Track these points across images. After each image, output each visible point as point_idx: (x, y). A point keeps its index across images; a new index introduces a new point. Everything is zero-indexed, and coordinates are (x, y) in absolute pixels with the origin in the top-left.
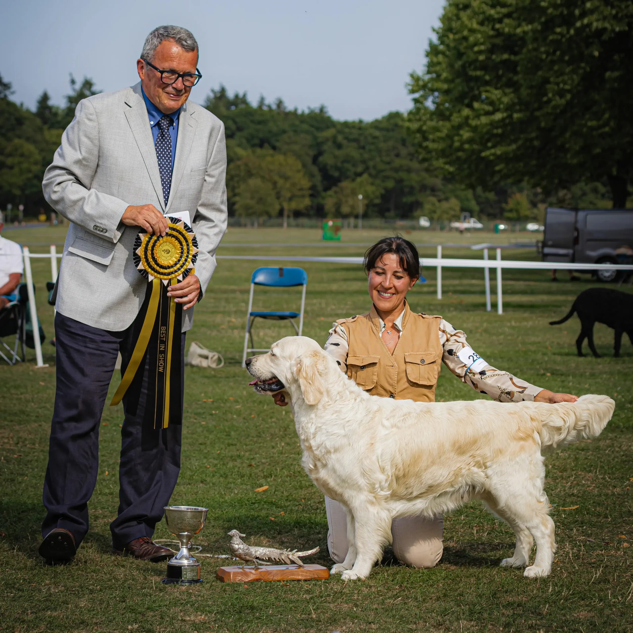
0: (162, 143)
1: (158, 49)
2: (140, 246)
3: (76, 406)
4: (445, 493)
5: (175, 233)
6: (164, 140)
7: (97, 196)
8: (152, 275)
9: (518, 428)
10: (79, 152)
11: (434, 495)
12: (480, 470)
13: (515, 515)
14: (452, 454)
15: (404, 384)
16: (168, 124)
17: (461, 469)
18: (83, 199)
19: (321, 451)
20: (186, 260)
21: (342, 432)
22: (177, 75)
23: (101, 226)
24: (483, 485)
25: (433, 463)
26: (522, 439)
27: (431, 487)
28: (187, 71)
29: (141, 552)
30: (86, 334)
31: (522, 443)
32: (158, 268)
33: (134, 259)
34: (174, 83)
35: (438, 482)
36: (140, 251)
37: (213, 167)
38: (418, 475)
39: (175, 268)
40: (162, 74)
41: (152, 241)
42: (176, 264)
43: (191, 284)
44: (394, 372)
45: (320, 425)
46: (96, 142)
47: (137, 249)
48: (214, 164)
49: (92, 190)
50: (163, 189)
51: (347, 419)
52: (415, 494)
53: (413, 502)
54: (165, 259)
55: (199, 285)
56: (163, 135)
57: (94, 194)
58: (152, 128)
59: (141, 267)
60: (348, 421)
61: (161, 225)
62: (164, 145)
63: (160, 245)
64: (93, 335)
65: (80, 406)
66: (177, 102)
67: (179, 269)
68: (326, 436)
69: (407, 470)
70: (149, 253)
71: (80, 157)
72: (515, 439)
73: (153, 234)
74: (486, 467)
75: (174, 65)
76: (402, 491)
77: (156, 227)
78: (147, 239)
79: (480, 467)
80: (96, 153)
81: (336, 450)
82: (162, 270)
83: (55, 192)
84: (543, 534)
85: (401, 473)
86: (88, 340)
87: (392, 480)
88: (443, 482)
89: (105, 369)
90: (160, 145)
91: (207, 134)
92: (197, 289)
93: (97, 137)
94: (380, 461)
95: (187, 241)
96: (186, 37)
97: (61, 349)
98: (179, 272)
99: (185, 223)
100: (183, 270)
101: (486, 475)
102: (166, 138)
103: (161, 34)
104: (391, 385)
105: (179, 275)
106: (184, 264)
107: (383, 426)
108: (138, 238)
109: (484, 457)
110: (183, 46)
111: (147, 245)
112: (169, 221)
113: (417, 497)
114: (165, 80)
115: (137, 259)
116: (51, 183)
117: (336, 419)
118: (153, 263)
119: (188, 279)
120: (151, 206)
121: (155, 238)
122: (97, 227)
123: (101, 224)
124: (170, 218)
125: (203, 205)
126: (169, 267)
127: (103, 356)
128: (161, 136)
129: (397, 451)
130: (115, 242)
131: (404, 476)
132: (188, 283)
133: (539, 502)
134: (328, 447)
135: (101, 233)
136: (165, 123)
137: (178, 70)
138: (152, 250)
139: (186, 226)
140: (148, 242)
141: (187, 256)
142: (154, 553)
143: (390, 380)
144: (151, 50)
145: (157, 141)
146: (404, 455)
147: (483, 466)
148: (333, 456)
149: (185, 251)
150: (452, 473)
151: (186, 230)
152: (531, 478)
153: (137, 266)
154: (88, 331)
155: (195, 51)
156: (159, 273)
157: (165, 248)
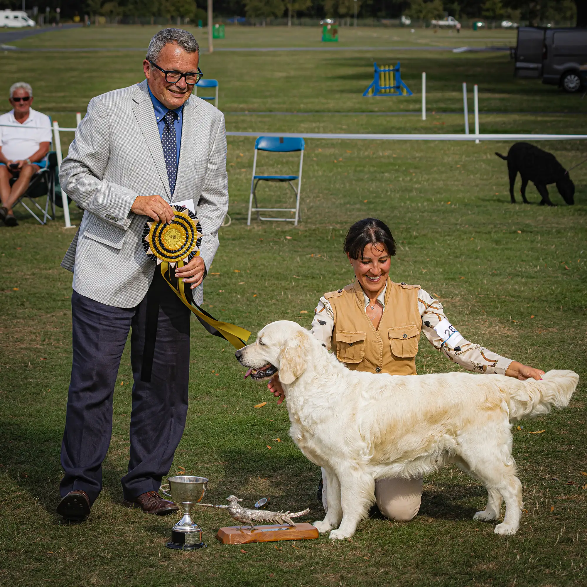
0: (168, 136)
1: (162, 51)
2: (148, 233)
3: (92, 378)
4: (420, 458)
5: (180, 220)
6: (169, 134)
7: (108, 186)
8: (160, 259)
9: (485, 399)
10: (91, 146)
11: (410, 459)
12: (452, 437)
13: (485, 478)
14: (424, 424)
15: (388, 358)
16: (172, 119)
17: (433, 436)
18: (96, 190)
19: (308, 422)
20: (191, 244)
21: (327, 405)
22: (180, 75)
23: (113, 215)
24: (454, 450)
25: (407, 431)
26: (490, 409)
27: (406, 452)
28: (189, 71)
29: (149, 506)
30: (101, 312)
31: (489, 412)
32: (165, 253)
33: (143, 245)
34: (177, 82)
35: (413, 447)
36: (148, 238)
37: (216, 155)
38: (394, 443)
39: (181, 252)
40: (166, 74)
41: (160, 228)
42: (182, 248)
43: (196, 265)
44: (379, 348)
45: (307, 398)
46: (107, 137)
47: (145, 236)
48: (215, 153)
49: (105, 181)
50: (169, 179)
51: (331, 393)
52: (392, 459)
53: (391, 466)
54: (171, 243)
55: (203, 266)
56: (168, 129)
57: (105, 186)
58: (158, 123)
59: (150, 252)
60: (332, 394)
61: (167, 214)
62: (169, 138)
63: (167, 232)
64: (107, 313)
65: (95, 378)
66: (180, 99)
67: (185, 253)
68: (313, 408)
69: (384, 439)
70: (157, 239)
71: (93, 152)
72: (483, 409)
73: (160, 222)
74: (457, 436)
75: (177, 66)
76: (380, 457)
77: (163, 217)
78: (155, 227)
79: (451, 434)
80: (107, 147)
81: (322, 421)
82: (169, 255)
83: (70, 183)
84: (511, 494)
85: (379, 441)
86: (101, 317)
87: (371, 447)
88: (417, 448)
89: (118, 343)
90: (166, 139)
91: (209, 125)
92: (202, 269)
93: (108, 133)
94: (361, 430)
95: (191, 227)
96: (187, 39)
97: (77, 325)
98: (185, 255)
99: (189, 211)
100: (188, 253)
101: (457, 442)
102: (171, 132)
103: (164, 37)
104: (378, 359)
105: (185, 258)
106: (189, 248)
107: (363, 397)
108: (147, 226)
109: (455, 427)
110: (185, 48)
111: (155, 232)
112: (175, 210)
113: (394, 462)
114: (169, 80)
115: (146, 245)
116: (67, 175)
117: (321, 392)
118: (160, 249)
119: (194, 261)
120: (157, 197)
121: (162, 226)
122: (109, 215)
123: (113, 213)
124: (175, 206)
125: (206, 190)
126: (175, 251)
127: (115, 331)
128: (166, 130)
129: (375, 421)
130: (126, 228)
131: (382, 443)
132: (194, 265)
133: (506, 466)
134: (314, 418)
135: (113, 222)
136: (170, 118)
137: (180, 70)
138: (160, 236)
139: (190, 213)
140: (156, 229)
141: (192, 241)
142: (161, 507)
143: (376, 355)
144: (156, 52)
145: (163, 134)
146: (381, 425)
147: (454, 433)
148: (320, 427)
149: (190, 236)
150: (425, 440)
151: (191, 217)
152: (499, 445)
153: (146, 251)
154: (101, 309)
155: (197, 51)
156: (166, 257)
157: (172, 234)
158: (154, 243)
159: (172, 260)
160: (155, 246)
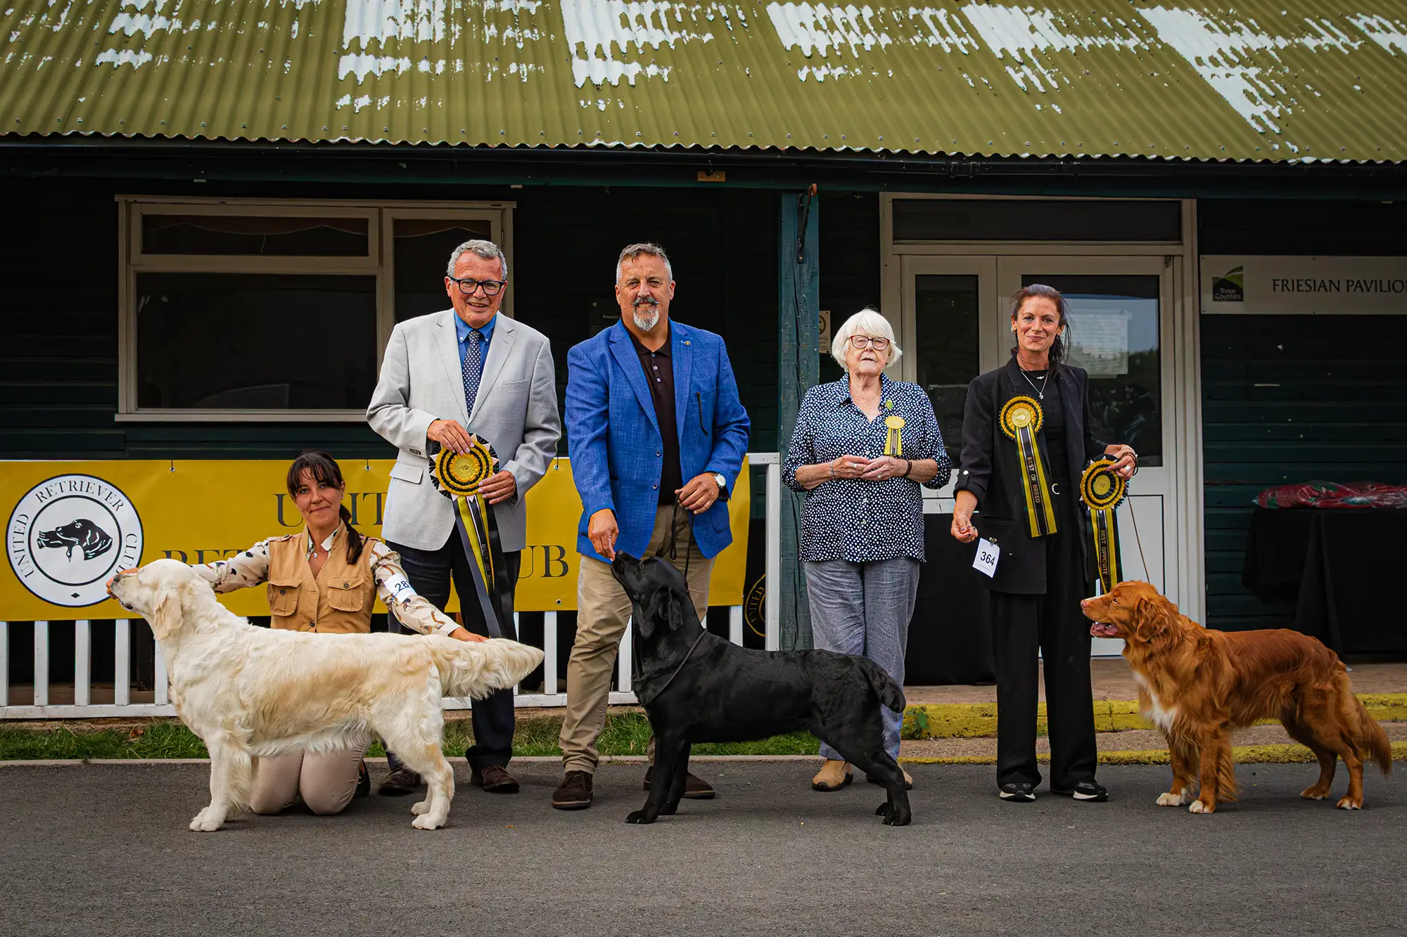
15: (326, 610)
22: (476, 284)
28: (487, 278)
40: (460, 284)
44: (314, 598)
63: (456, 462)
75: (471, 273)
104: (311, 612)
110: (479, 255)
114: (465, 291)
126: (470, 483)
137: (477, 278)
138: (448, 465)
143: (310, 606)
149: (484, 465)
156: (461, 490)
157: (463, 464)
158: (443, 478)
159: (470, 493)
160: (445, 481)
